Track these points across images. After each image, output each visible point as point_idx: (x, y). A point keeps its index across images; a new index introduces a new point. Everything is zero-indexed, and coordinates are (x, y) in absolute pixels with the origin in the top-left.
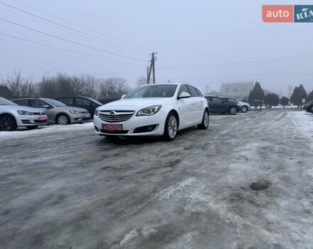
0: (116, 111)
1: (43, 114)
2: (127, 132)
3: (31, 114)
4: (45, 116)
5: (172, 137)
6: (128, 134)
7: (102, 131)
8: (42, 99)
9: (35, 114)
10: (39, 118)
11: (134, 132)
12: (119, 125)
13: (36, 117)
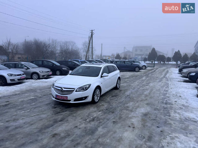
0: (64, 88)
1: (23, 74)
2: (70, 101)
3: (15, 75)
4: (25, 75)
5: (96, 101)
6: (71, 102)
7: (55, 98)
8: (23, 63)
9: (18, 75)
10: (21, 77)
11: (74, 101)
12: (65, 97)
13: (19, 77)
